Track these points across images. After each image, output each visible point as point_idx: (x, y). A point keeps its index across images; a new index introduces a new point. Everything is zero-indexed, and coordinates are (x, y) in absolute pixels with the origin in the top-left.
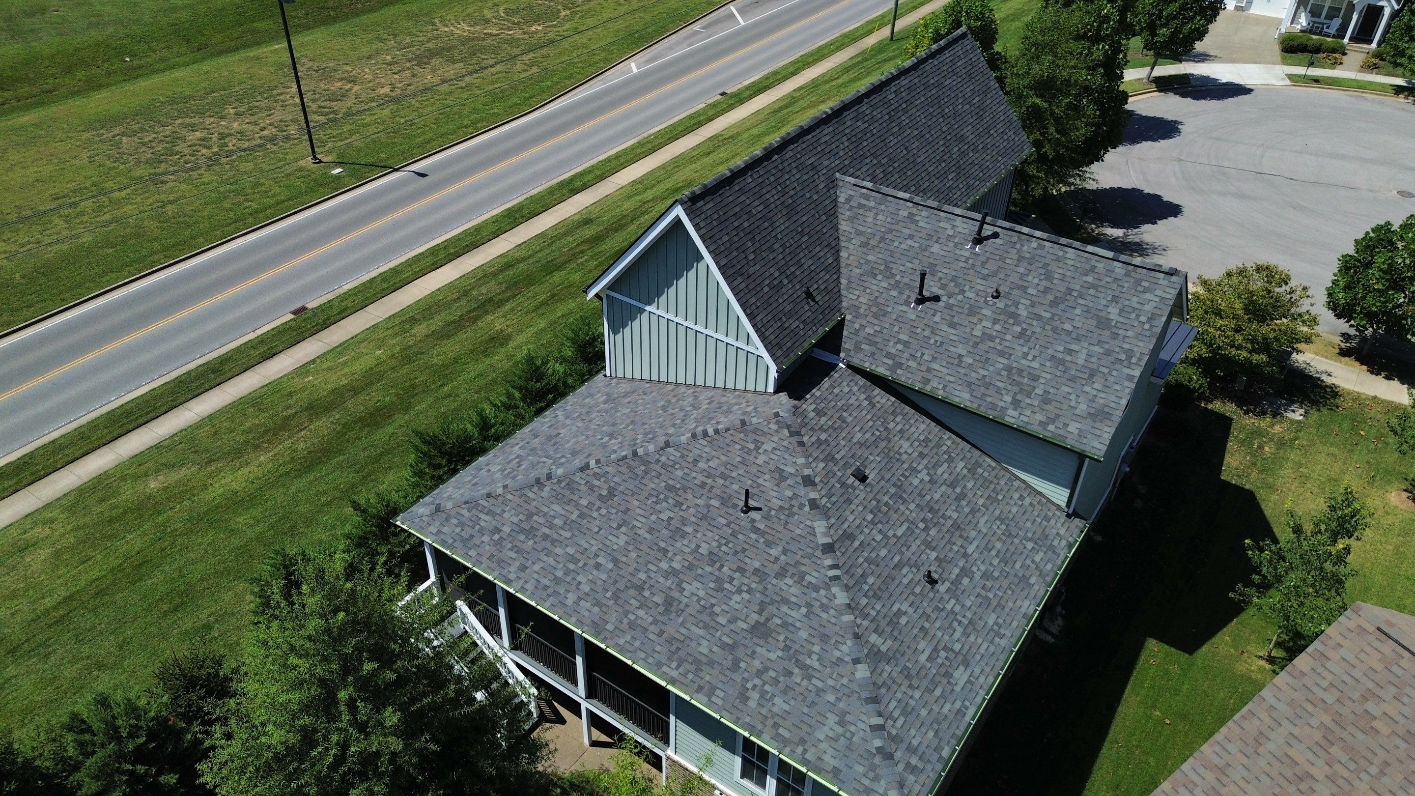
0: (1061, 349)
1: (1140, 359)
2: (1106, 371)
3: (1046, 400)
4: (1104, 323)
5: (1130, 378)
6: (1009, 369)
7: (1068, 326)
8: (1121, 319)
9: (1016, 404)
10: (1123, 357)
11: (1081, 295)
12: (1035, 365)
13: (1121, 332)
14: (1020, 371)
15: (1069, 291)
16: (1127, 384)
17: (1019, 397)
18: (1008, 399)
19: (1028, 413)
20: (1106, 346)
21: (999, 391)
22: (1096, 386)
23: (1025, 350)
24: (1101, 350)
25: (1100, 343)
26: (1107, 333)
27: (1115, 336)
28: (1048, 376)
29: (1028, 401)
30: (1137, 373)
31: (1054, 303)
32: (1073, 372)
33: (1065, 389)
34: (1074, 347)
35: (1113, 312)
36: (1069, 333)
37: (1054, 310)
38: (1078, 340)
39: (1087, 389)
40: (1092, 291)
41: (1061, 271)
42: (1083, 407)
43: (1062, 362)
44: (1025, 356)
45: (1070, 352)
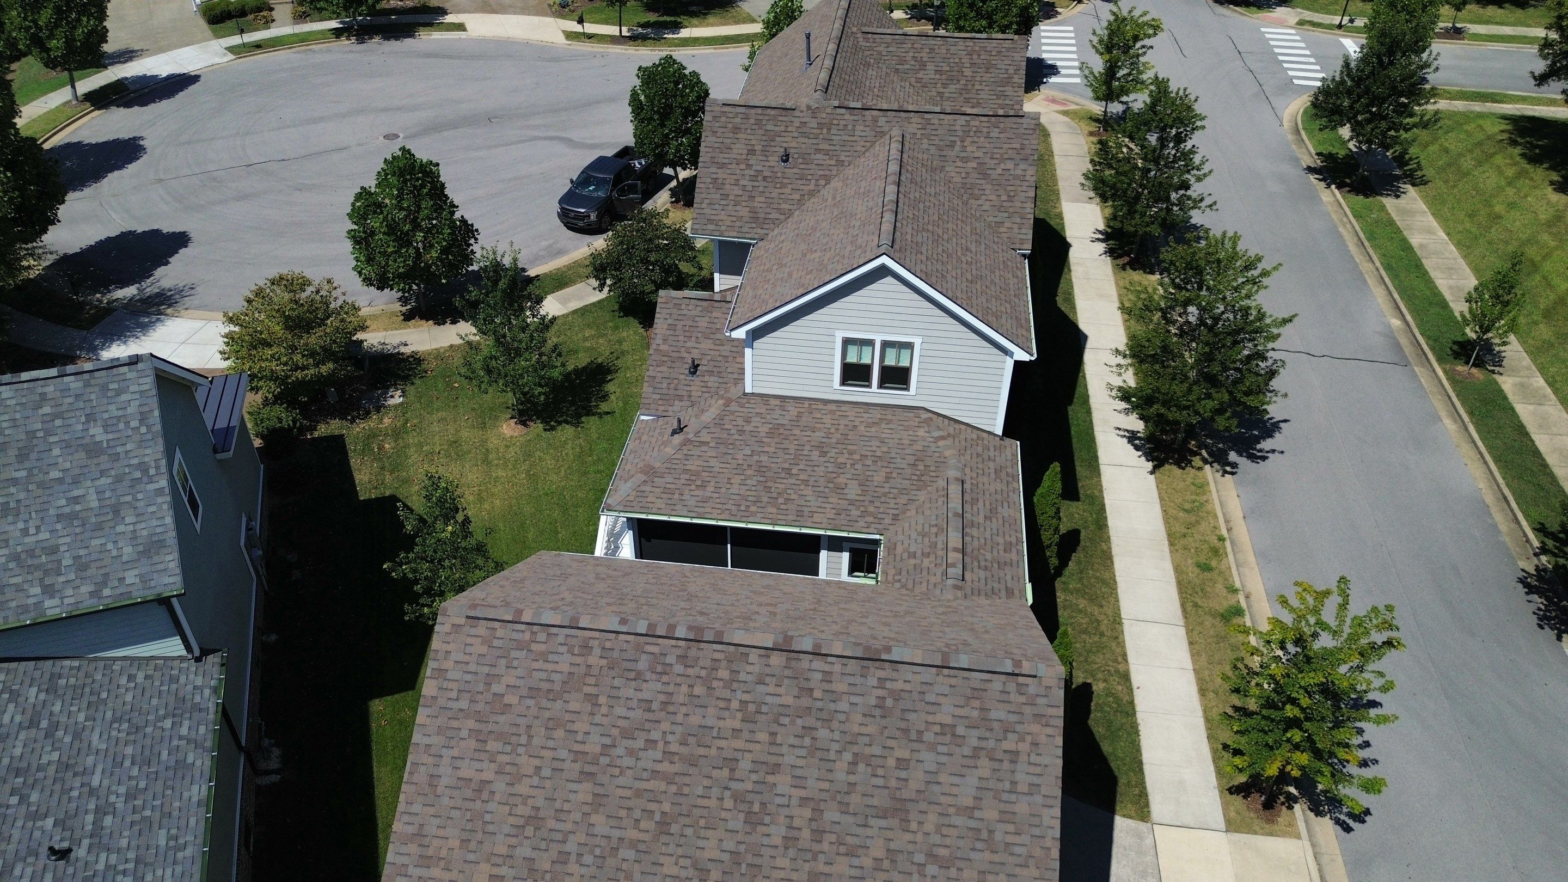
0: (63, 502)
1: (157, 468)
2: (129, 498)
3: (81, 566)
4: (94, 450)
5: (160, 492)
6: (15, 557)
7: (55, 474)
8: (111, 436)
9: (49, 591)
10: (138, 474)
11: (48, 433)
12: (44, 535)
13: (119, 449)
14: (31, 553)
15: (31, 434)
16: (159, 500)
17: (48, 581)
18: (37, 590)
19: (69, 592)
20: (113, 473)
21: (19, 589)
22: (128, 520)
23: (21, 525)
24: (109, 480)
25: (103, 473)
26: (104, 458)
27: (116, 457)
28: (68, 540)
29: (62, 579)
30: (163, 483)
31: (22, 456)
32: (93, 520)
33: (95, 542)
34: (76, 493)
35: (97, 432)
36: (60, 481)
37: (27, 464)
38: (76, 482)
39: (120, 528)
40: (58, 422)
41: (6, 417)
42: (128, 551)
43: (73, 516)
44: (25, 532)
45: (76, 500)
